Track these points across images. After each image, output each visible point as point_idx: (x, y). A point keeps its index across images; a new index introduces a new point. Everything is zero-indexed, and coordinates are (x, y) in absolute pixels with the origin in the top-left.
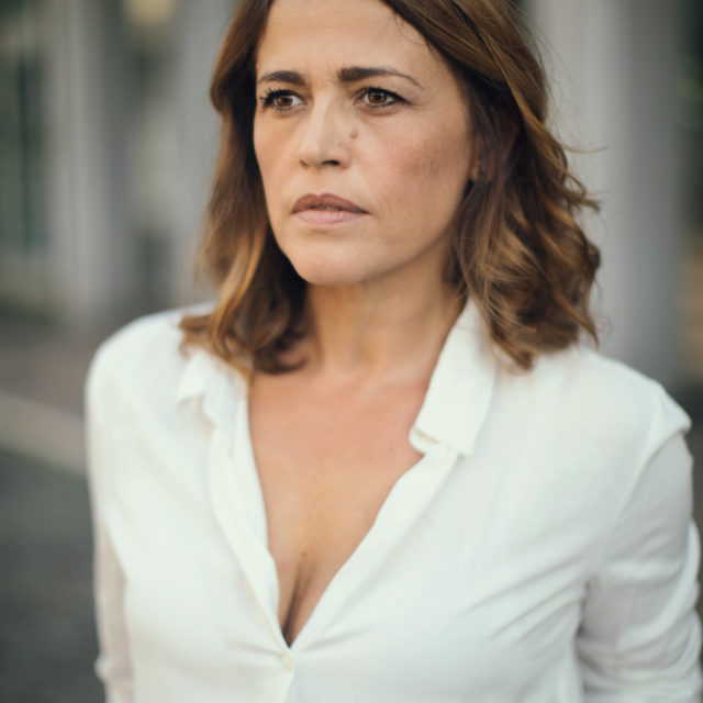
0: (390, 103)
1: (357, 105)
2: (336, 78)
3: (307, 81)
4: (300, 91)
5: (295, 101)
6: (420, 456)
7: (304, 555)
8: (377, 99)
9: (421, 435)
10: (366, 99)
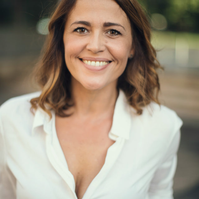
0: (117, 35)
1: (106, 34)
2: (102, 25)
3: (92, 25)
4: (88, 28)
5: (86, 31)
6: (114, 142)
7: (79, 173)
8: (113, 33)
9: (112, 135)
10: (109, 33)
